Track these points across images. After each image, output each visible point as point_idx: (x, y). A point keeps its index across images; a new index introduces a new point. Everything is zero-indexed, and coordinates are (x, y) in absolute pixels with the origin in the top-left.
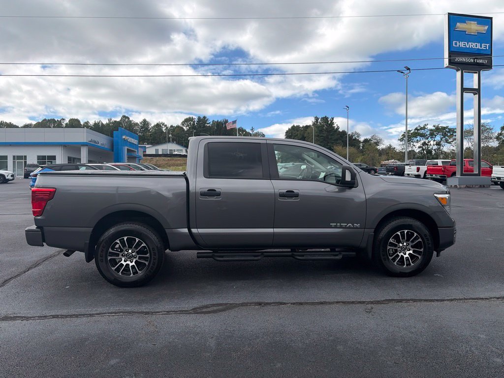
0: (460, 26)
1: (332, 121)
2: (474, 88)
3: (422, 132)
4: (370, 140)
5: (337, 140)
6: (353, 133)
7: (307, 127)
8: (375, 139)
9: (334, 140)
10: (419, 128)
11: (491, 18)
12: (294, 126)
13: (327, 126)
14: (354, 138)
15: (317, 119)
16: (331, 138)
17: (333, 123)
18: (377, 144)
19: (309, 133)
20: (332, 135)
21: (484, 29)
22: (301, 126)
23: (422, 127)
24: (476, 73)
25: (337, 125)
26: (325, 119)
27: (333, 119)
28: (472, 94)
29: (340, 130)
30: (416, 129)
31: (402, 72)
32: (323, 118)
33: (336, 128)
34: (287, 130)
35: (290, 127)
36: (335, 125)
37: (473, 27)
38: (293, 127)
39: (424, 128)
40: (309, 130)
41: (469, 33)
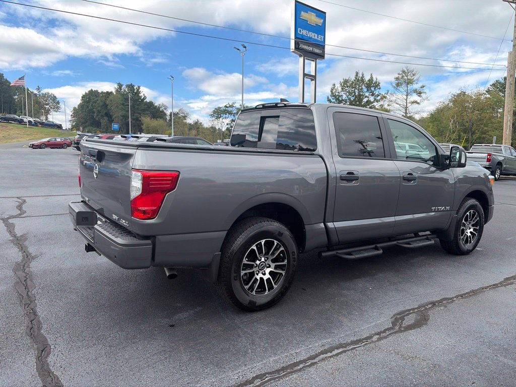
0: (304, 15)
1: (138, 90)
2: (311, 74)
3: (230, 109)
4: (178, 113)
5: (144, 110)
6: (160, 105)
7: (109, 94)
8: (182, 113)
9: (141, 110)
10: (228, 106)
11: (325, 13)
12: (92, 90)
13: (133, 94)
14: (161, 110)
15: (120, 86)
16: (138, 108)
17: (139, 93)
18: (185, 117)
19: (111, 101)
20: (138, 105)
21: (320, 21)
22: (100, 91)
23: (231, 104)
24: (314, 61)
25: (144, 95)
26: (131, 87)
27: (139, 87)
28: (310, 80)
29: (148, 100)
30: (226, 107)
31: (238, 49)
32: (128, 86)
33: (143, 97)
34: (84, 94)
35: (87, 91)
36: (141, 94)
37: (312, 18)
38: (91, 92)
39: (231, 106)
40: (111, 97)
41: (310, 23)
